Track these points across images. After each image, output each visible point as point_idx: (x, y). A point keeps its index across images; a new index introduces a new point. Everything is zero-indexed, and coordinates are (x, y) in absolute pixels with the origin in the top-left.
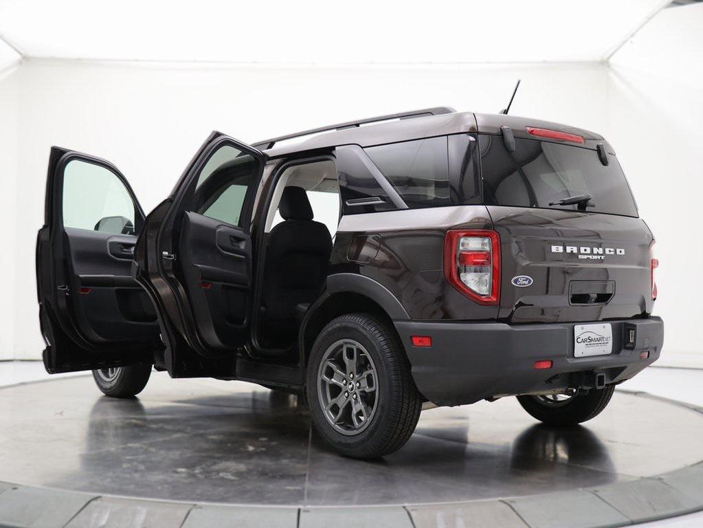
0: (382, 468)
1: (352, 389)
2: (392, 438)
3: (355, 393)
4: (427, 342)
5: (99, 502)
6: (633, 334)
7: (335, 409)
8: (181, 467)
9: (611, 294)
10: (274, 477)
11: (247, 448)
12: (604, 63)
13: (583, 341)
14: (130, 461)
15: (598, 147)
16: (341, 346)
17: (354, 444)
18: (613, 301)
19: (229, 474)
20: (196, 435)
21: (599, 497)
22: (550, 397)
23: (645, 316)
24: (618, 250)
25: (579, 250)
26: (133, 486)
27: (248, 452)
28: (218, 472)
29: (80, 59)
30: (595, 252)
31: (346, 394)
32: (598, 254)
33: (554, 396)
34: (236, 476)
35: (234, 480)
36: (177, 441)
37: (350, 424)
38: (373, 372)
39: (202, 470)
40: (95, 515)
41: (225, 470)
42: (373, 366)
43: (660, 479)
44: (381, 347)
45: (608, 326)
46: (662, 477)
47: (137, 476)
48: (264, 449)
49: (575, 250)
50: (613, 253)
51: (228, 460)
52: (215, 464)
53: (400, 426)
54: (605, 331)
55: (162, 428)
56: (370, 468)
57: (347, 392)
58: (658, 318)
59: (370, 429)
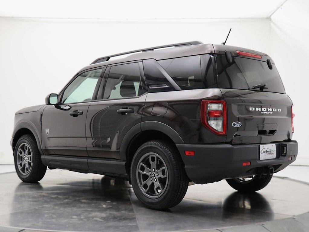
0: (170, 214)
1: (154, 176)
2: (175, 199)
3: (156, 179)
4: (192, 154)
6: (285, 149)
7: (145, 186)
8: (74, 216)
9: (275, 130)
10: (120, 219)
11: (102, 206)
12: (269, 18)
13: (264, 152)
14: (47, 213)
15: (267, 60)
16: (149, 156)
17: (155, 203)
18: (276, 133)
19: (98, 218)
20: (75, 200)
21: (264, 227)
22: (241, 179)
23: (289, 140)
24: (278, 109)
25: (261, 109)
26: (53, 225)
27: (103, 208)
28: (93, 218)
30: (268, 110)
31: (151, 179)
32: (270, 111)
33: (243, 179)
34: (102, 219)
35: (101, 221)
36: (67, 203)
37: (154, 194)
38: (165, 168)
39: (84, 217)
41: (96, 217)
42: (165, 166)
43: (294, 218)
44: (170, 156)
45: (274, 145)
46: (295, 217)
47: (54, 220)
48: (111, 206)
49: (260, 109)
50: (276, 111)
51: (95, 212)
52: (90, 213)
53: (179, 194)
54: (273, 147)
55: (57, 197)
56: (165, 214)
57: (151, 178)
58: (295, 141)
59: (164, 195)
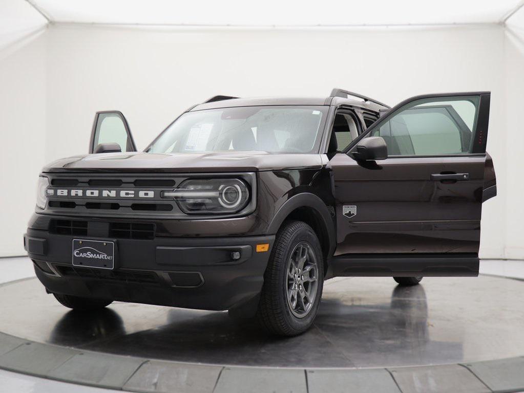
12: (502, 24)
40: (148, 375)
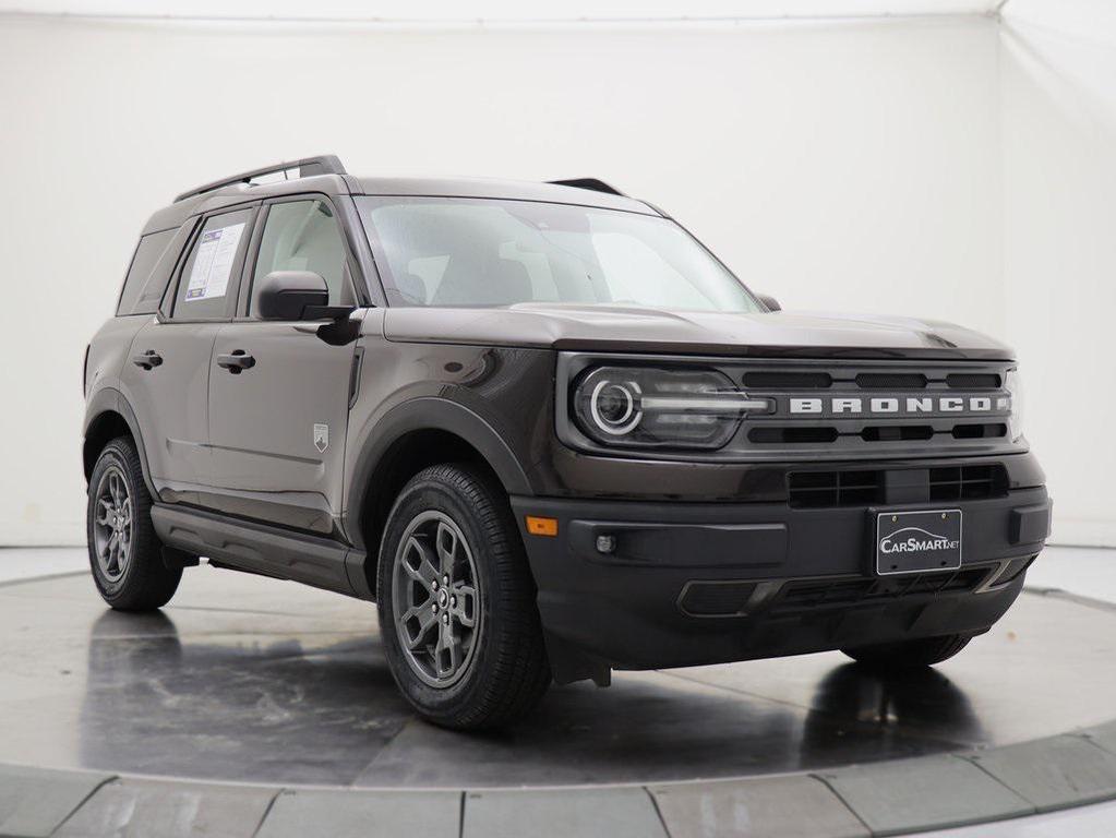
5: (116, 786)
12: (993, 15)
21: (981, 768)
29: (65, 15)
40: (111, 809)
43: (1086, 737)
46: (1088, 733)
